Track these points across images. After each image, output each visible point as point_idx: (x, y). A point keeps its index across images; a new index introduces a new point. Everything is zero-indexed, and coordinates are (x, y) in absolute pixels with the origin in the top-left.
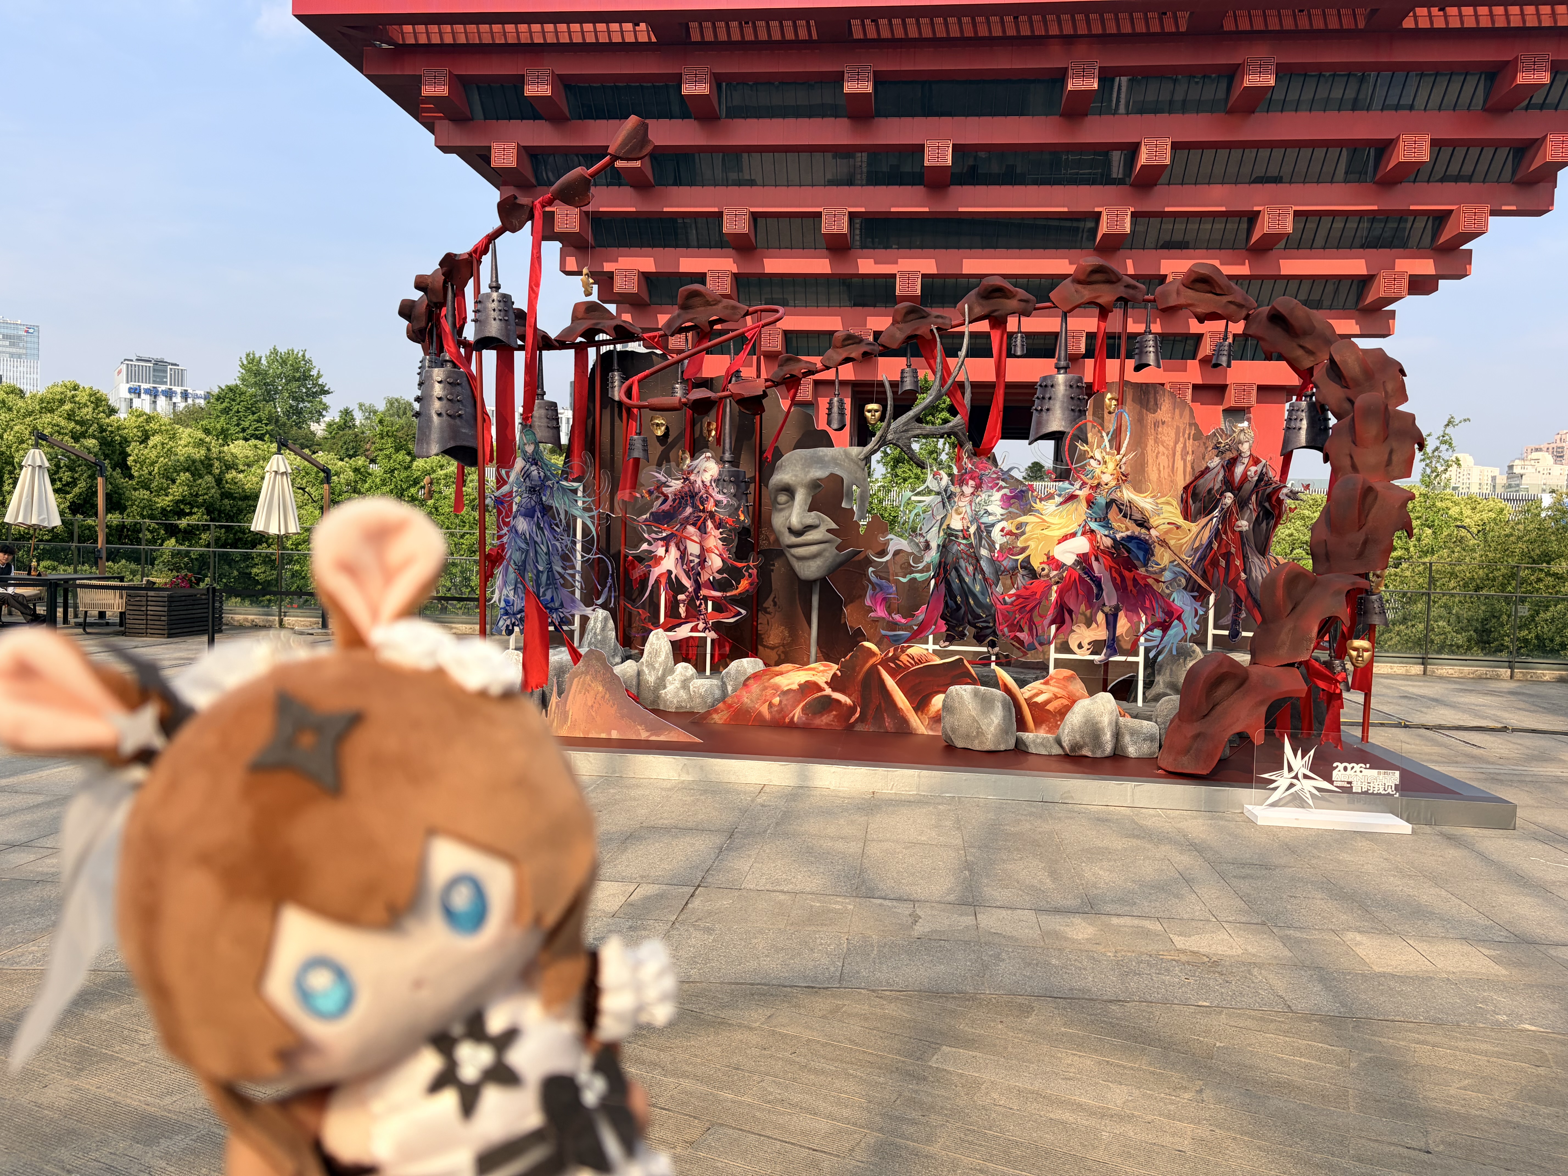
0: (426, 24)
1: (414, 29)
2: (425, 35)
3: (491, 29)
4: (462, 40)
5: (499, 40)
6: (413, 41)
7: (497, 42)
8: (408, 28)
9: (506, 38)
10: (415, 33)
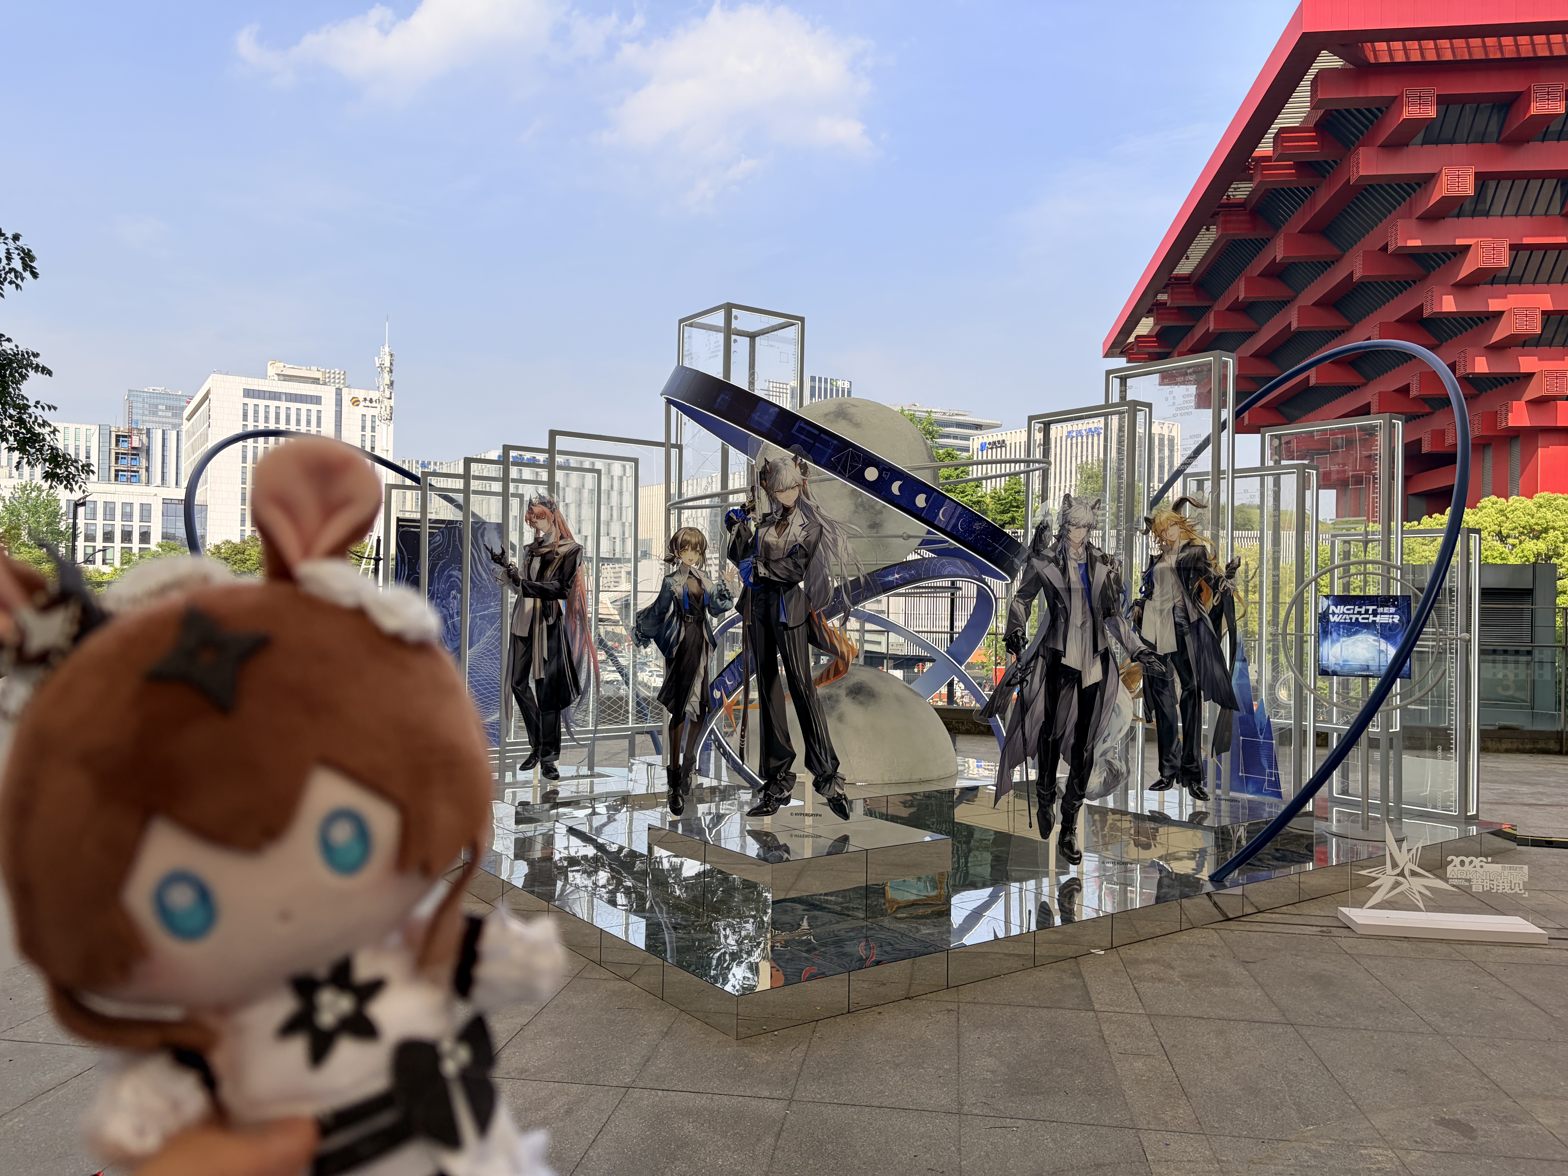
0: (1403, 40)
1: (1389, 46)
2: (1402, 52)
3: (1484, 43)
4: (1448, 56)
5: (1495, 55)
6: (1387, 60)
7: (1492, 56)
8: (1382, 46)
9: (1502, 52)
10: (1389, 49)
